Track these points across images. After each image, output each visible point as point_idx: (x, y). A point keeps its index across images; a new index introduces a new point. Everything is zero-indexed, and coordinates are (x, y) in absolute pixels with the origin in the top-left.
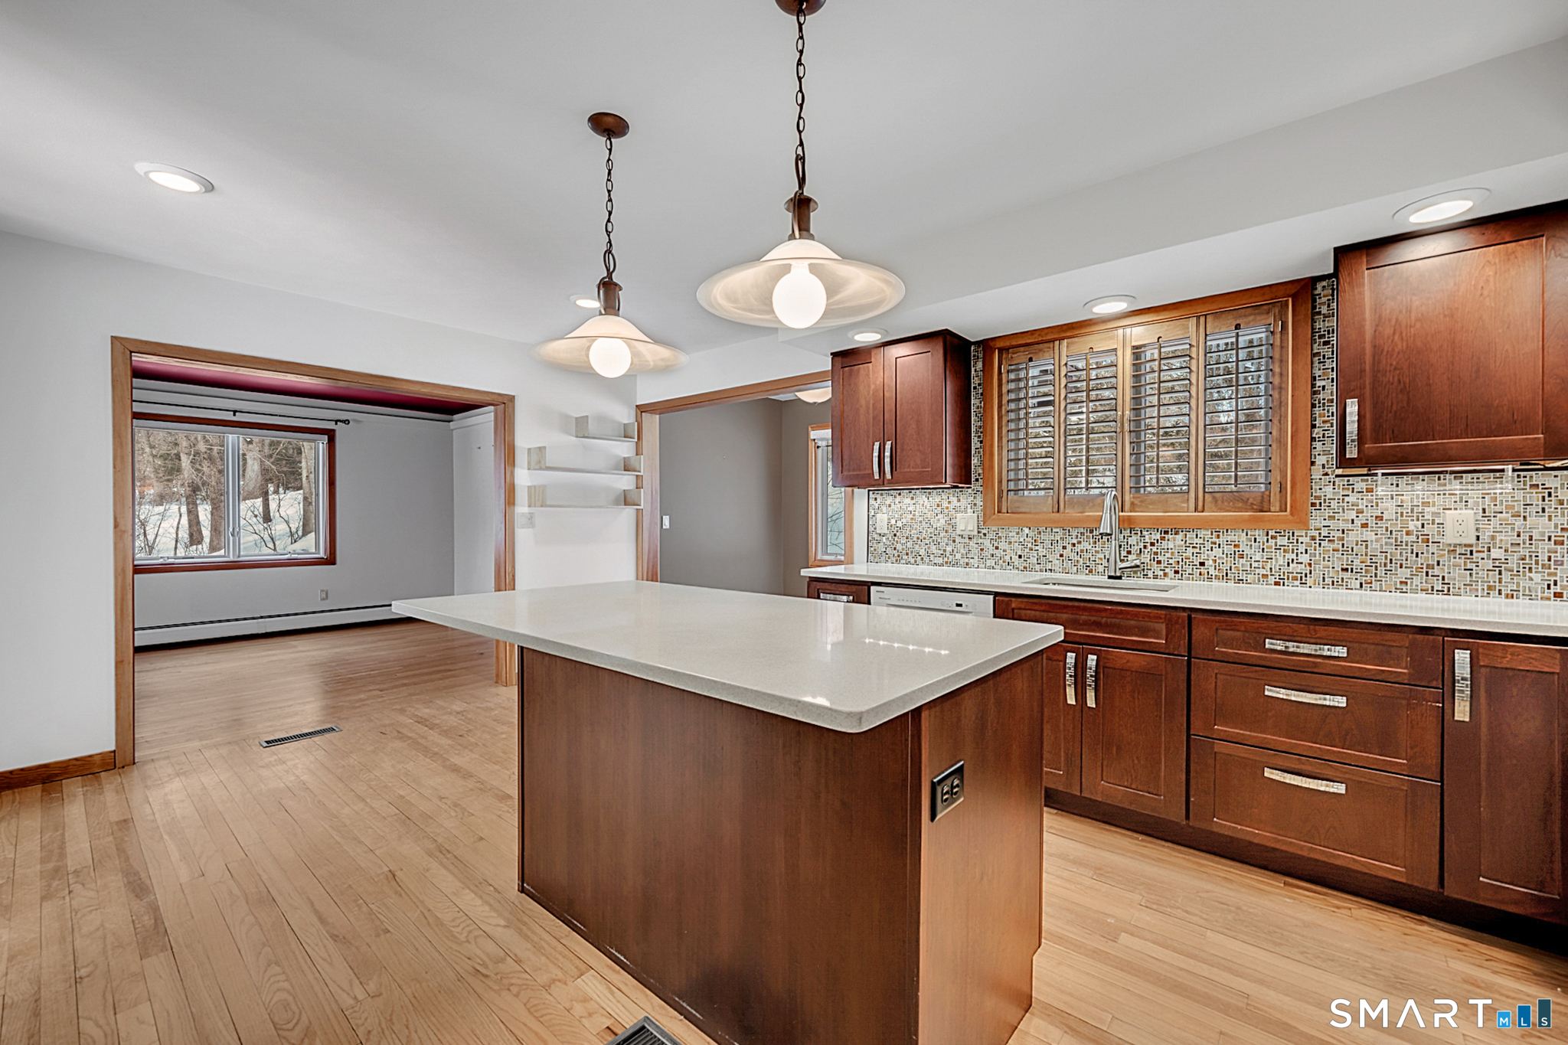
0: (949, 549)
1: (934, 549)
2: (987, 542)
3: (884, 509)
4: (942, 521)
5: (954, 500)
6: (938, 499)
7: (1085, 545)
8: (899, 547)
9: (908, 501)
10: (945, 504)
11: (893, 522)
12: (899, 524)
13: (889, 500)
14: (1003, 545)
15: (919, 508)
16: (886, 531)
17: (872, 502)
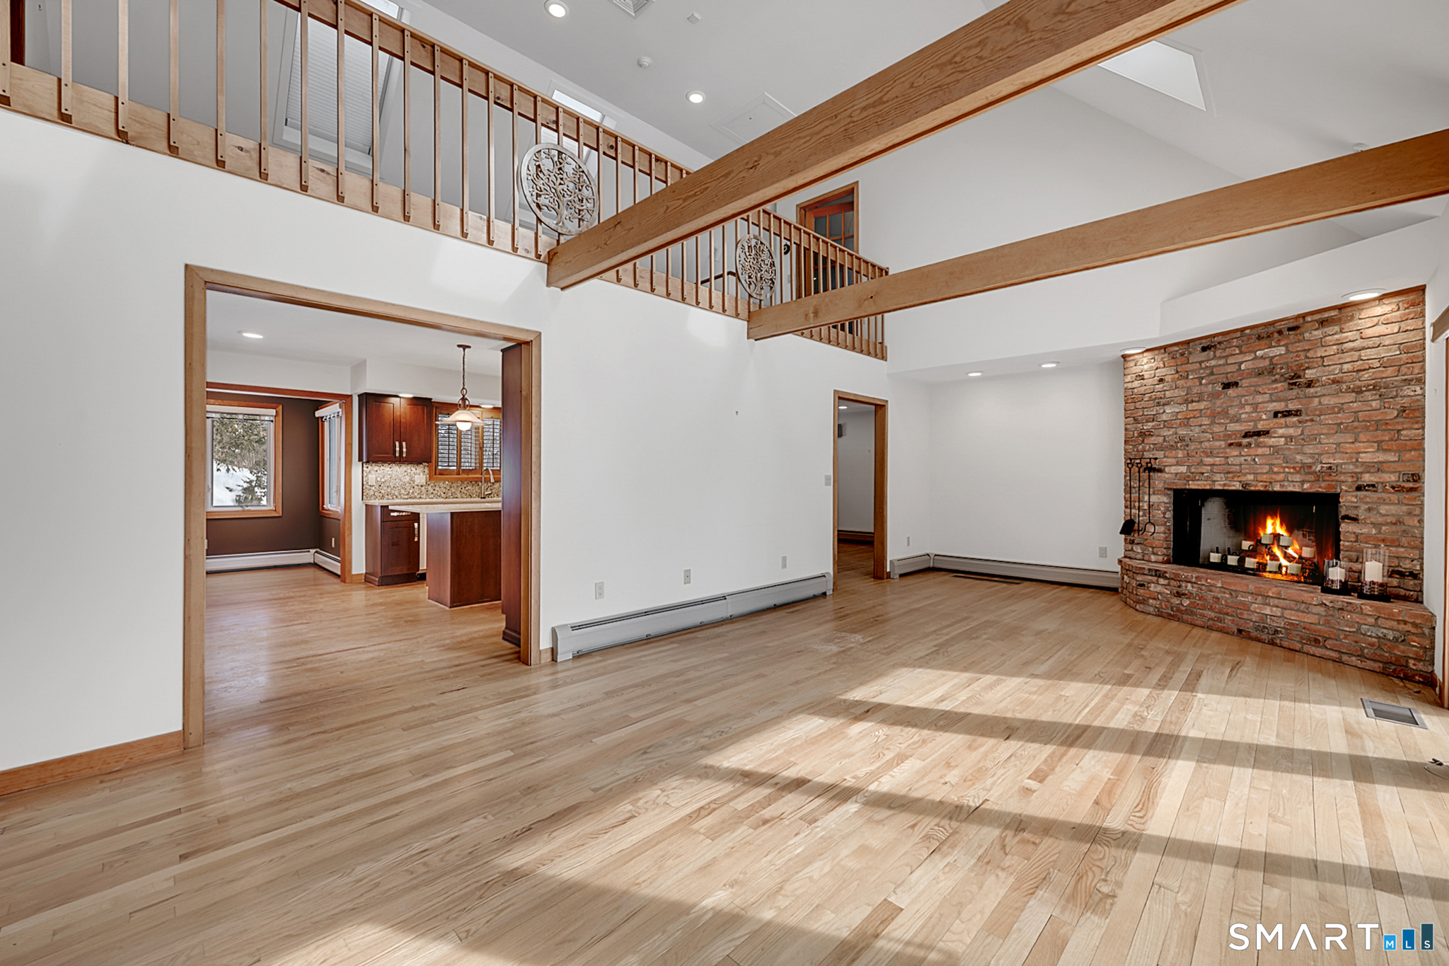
0: (411, 491)
1: (403, 491)
2: (430, 488)
3: (372, 472)
4: (407, 479)
5: (414, 469)
6: (405, 469)
7: (469, 487)
8: (383, 491)
9: (388, 469)
10: (409, 471)
11: (379, 479)
12: (383, 480)
13: (376, 468)
14: (437, 488)
15: (394, 473)
16: (374, 484)
17: (365, 469)
